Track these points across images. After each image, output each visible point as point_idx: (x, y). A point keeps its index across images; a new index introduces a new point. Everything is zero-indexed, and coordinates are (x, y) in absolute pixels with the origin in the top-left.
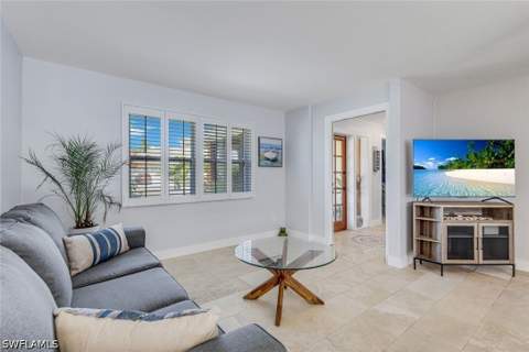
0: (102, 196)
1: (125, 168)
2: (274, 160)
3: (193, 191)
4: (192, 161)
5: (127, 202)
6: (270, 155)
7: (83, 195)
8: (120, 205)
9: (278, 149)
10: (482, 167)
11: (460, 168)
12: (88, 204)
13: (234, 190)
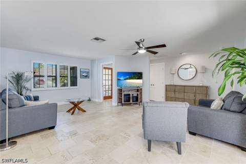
0: (25, 87)
1: (33, 79)
2: (86, 76)
3: (56, 86)
4: (56, 77)
5: (33, 89)
6: (85, 74)
7: (20, 87)
8: (31, 90)
9: (88, 72)
10: (135, 79)
11: (130, 79)
12: (21, 89)
13: (71, 86)
